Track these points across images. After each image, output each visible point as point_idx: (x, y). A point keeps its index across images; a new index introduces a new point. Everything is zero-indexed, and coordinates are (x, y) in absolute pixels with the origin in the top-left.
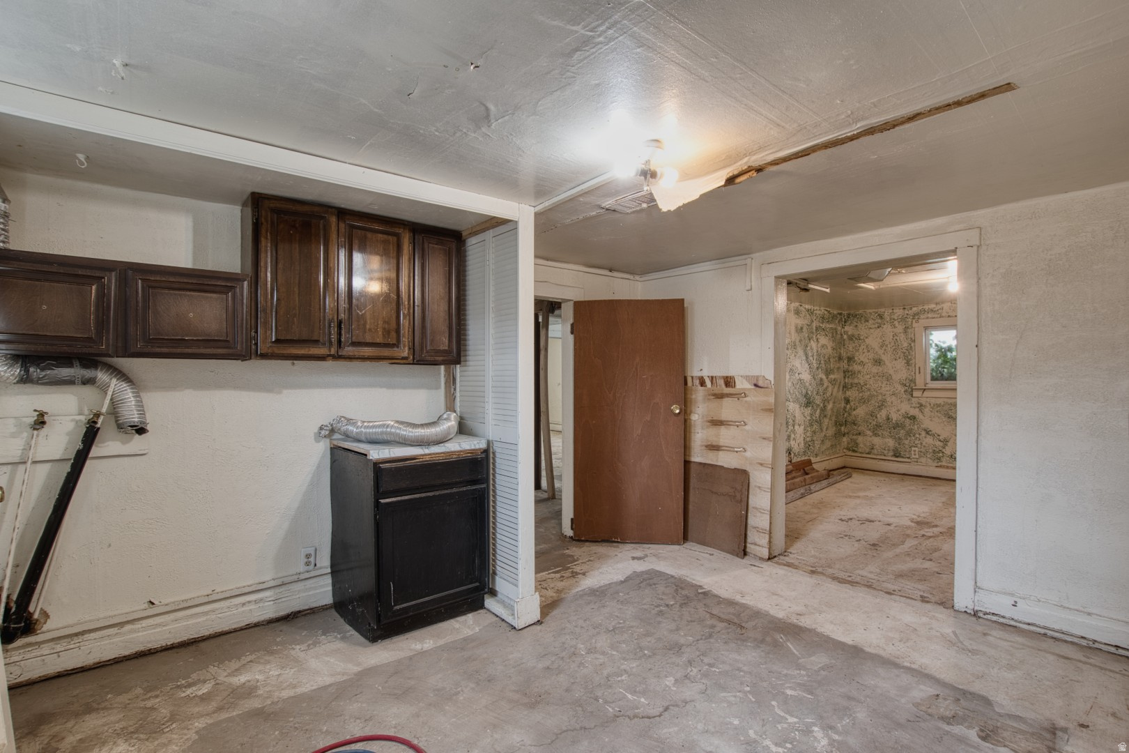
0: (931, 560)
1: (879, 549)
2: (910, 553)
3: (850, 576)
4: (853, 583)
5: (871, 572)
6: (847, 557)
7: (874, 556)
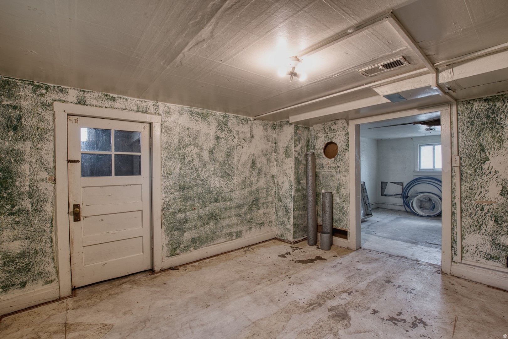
0: (358, 269)
1: (386, 279)
2: (367, 275)
3: (399, 259)
4: (398, 256)
5: (390, 261)
6: (404, 270)
7: (389, 272)
